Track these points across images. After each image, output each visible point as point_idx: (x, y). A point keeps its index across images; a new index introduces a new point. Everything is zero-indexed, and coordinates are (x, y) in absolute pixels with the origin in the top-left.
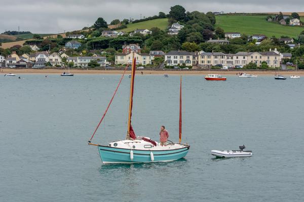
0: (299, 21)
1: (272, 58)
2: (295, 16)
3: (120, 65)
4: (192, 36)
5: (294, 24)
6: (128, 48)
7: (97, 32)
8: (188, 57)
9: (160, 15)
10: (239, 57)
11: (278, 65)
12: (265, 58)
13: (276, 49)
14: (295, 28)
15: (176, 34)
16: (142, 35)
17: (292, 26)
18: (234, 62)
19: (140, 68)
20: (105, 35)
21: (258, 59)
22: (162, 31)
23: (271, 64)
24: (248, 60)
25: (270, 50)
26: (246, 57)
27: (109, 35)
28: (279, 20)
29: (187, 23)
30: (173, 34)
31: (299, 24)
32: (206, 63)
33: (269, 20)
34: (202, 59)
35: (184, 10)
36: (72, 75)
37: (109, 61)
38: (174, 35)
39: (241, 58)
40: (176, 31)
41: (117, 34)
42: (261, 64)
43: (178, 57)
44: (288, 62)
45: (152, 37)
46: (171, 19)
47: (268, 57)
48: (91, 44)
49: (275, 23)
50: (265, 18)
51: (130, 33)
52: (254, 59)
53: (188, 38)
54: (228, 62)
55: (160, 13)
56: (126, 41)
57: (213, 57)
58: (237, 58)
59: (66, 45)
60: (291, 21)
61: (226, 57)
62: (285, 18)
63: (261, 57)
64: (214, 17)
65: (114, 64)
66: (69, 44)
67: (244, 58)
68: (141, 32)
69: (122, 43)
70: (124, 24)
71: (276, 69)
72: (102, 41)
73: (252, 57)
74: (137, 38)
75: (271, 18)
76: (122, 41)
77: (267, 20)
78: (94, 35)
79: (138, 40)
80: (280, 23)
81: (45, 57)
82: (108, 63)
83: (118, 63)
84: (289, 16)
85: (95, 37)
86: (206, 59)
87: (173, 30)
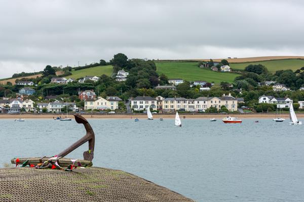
0: (229, 68)
1: (230, 103)
2: (225, 62)
3: (90, 110)
4: (141, 82)
5: (225, 70)
6: (84, 94)
7: (46, 79)
8: (153, 102)
9: (101, 63)
10: (200, 102)
11: (236, 109)
12: (223, 103)
13: (230, 94)
14: (226, 74)
15: (124, 80)
16: (93, 81)
17: (223, 72)
18: (195, 107)
19: (111, 112)
20: (55, 81)
21: (218, 103)
22: (111, 78)
23: (229, 108)
24: (209, 104)
25: (224, 95)
26: (206, 102)
27: (59, 82)
28: (210, 67)
29: (131, 70)
30: (121, 80)
31: (229, 71)
32: (169, 108)
33: (201, 67)
34: (166, 104)
35: (126, 57)
36: (70, 120)
37: (78, 107)
38: (122, 82)
39: (201, 103)
40: (123, 78)
41: (66, 80)
42: (220, 108)
43: (144, 102)
44: (243, 106)
45: (103, 84)
46: (116, 66)
47: (227, 102)
48: (45, 90)
49: (207, 69)
50: (196, 65)
51: (78, 79)
52: (214, 103)
53: (138, 85)
54: (190, 107)
55: (101, 60)
56: (79, 87)
57: (176, 102)
58: (198, 102)
59: (20, 92)
60: (221, 68)
61: (188, 102)
62: (215, 64)
63: (220, 102)
64: (155, 64)
65: (83, 109)
66: (23, 91)
67: (205, 102)
68: (90, 79)
69: (76, 89)
70: (68, 71)
71: (235, 113)
72: (56, 88)
73: (212, 102)
74: (90, 85)
75: (203, 64)
76: (75, 87)
77: (199, 66)
78: (44, 82)
79: (91, 86)
80: (212, 70)
81: (19, 103)
82: (77, 108)
83: (88, 109)
84: (219, 63)
85: (45, 84)
86: (169, 104)
87: (120, 77)
